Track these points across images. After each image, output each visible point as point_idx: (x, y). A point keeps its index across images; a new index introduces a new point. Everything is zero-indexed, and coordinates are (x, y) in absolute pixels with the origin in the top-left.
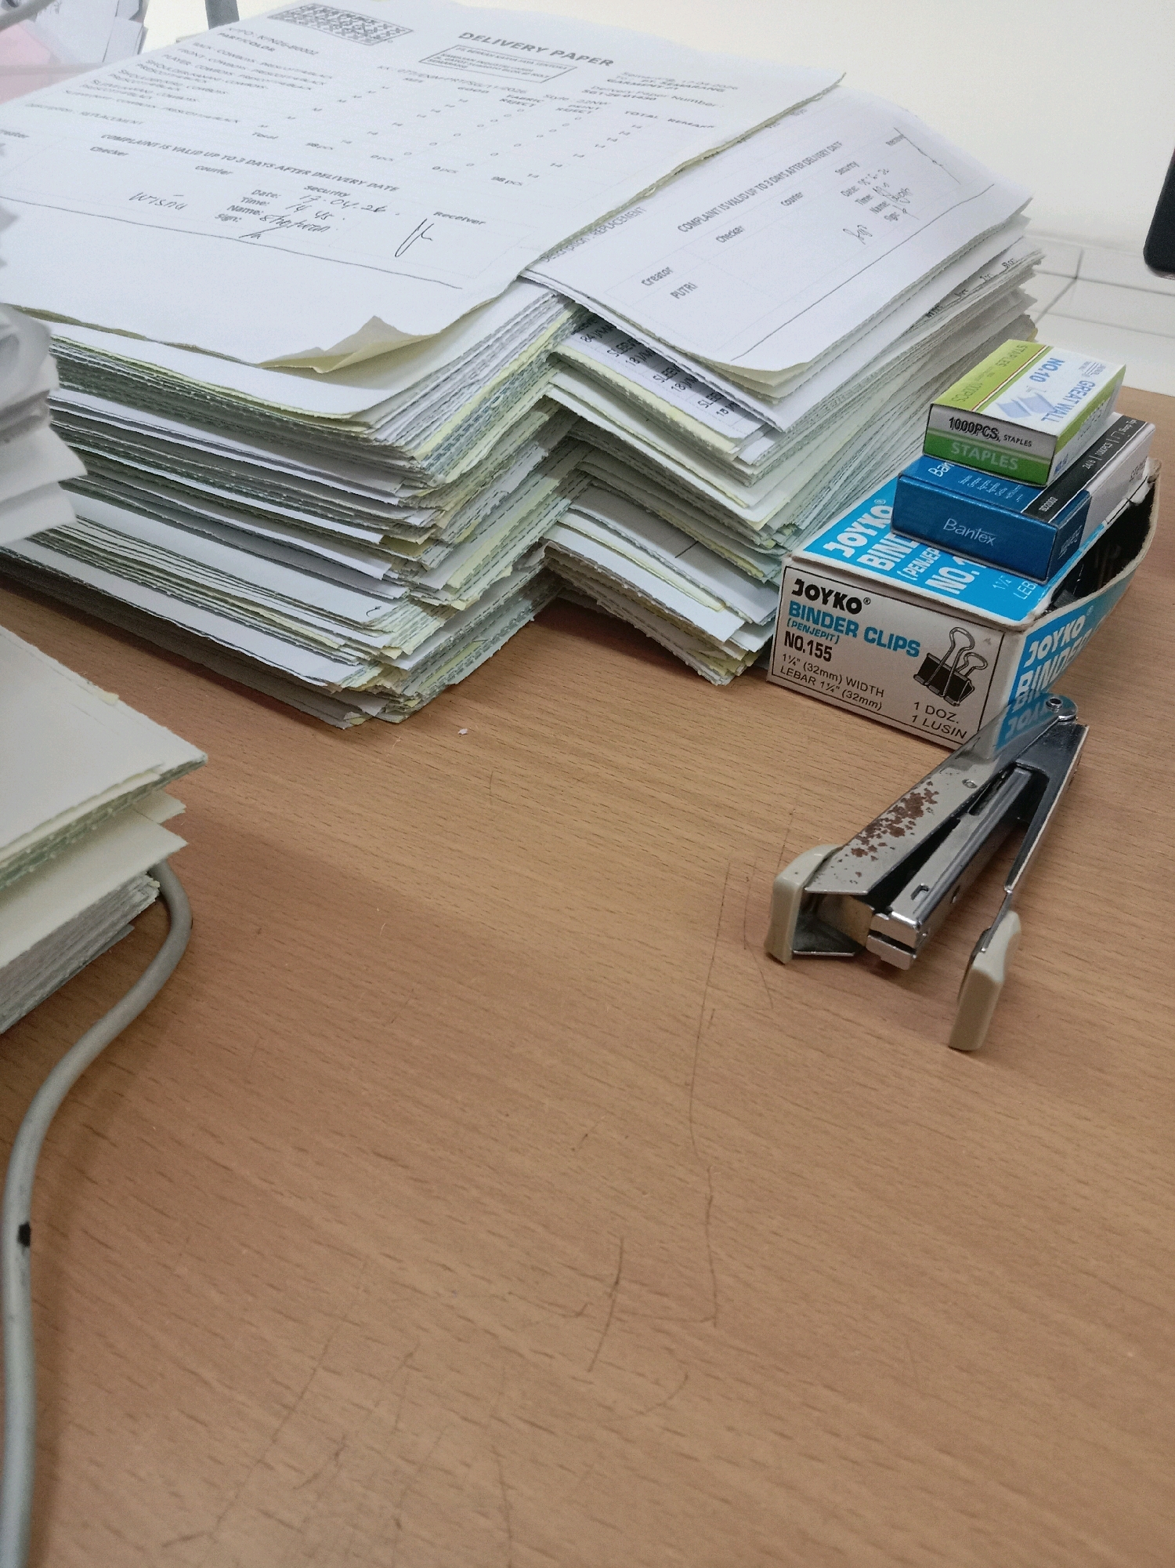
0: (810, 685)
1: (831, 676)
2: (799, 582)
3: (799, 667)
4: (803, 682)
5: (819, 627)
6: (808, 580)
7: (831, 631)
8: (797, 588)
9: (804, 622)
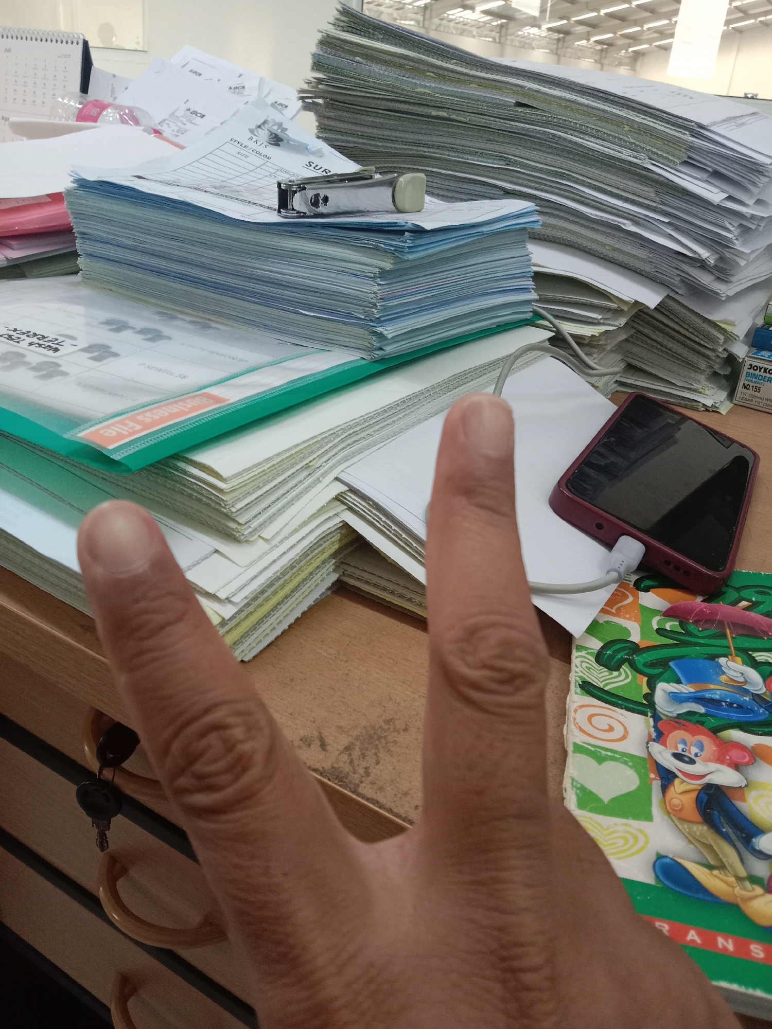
0: (751, 403)
1: (761, 398)
2: (751, 365)
3: (747, 396)
4: (748, 402)
5: (757, 380)
6: (754, 364)
7: (762, 381)
8: (750, 367)
9: (751, 379)
